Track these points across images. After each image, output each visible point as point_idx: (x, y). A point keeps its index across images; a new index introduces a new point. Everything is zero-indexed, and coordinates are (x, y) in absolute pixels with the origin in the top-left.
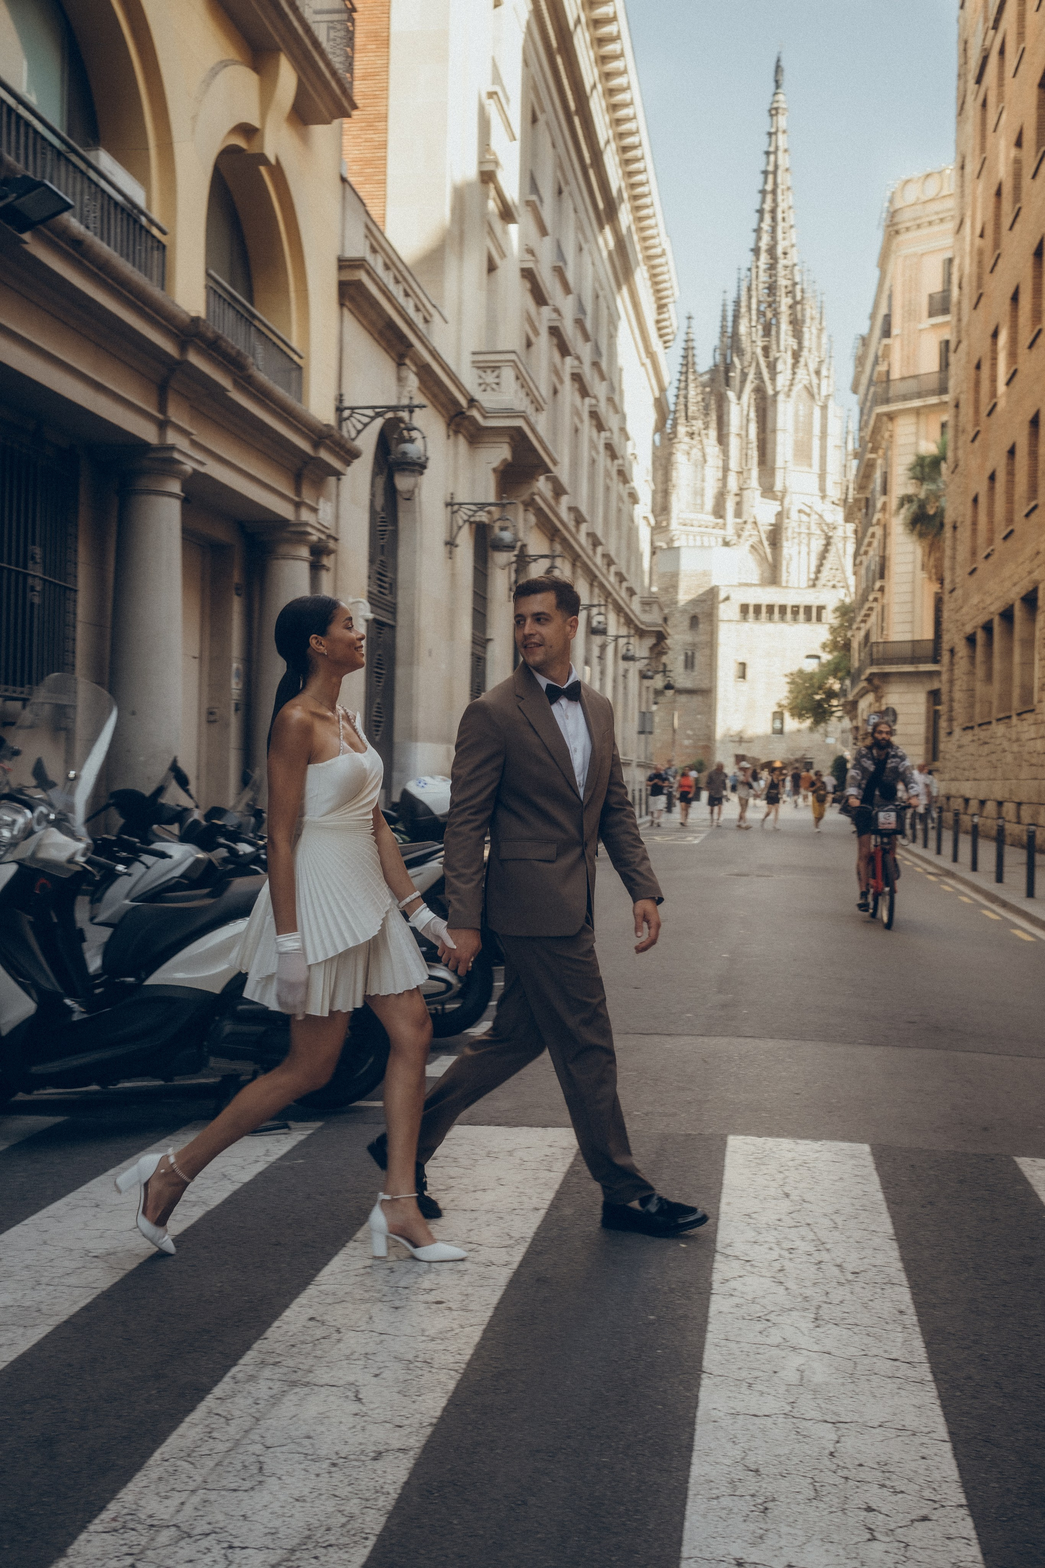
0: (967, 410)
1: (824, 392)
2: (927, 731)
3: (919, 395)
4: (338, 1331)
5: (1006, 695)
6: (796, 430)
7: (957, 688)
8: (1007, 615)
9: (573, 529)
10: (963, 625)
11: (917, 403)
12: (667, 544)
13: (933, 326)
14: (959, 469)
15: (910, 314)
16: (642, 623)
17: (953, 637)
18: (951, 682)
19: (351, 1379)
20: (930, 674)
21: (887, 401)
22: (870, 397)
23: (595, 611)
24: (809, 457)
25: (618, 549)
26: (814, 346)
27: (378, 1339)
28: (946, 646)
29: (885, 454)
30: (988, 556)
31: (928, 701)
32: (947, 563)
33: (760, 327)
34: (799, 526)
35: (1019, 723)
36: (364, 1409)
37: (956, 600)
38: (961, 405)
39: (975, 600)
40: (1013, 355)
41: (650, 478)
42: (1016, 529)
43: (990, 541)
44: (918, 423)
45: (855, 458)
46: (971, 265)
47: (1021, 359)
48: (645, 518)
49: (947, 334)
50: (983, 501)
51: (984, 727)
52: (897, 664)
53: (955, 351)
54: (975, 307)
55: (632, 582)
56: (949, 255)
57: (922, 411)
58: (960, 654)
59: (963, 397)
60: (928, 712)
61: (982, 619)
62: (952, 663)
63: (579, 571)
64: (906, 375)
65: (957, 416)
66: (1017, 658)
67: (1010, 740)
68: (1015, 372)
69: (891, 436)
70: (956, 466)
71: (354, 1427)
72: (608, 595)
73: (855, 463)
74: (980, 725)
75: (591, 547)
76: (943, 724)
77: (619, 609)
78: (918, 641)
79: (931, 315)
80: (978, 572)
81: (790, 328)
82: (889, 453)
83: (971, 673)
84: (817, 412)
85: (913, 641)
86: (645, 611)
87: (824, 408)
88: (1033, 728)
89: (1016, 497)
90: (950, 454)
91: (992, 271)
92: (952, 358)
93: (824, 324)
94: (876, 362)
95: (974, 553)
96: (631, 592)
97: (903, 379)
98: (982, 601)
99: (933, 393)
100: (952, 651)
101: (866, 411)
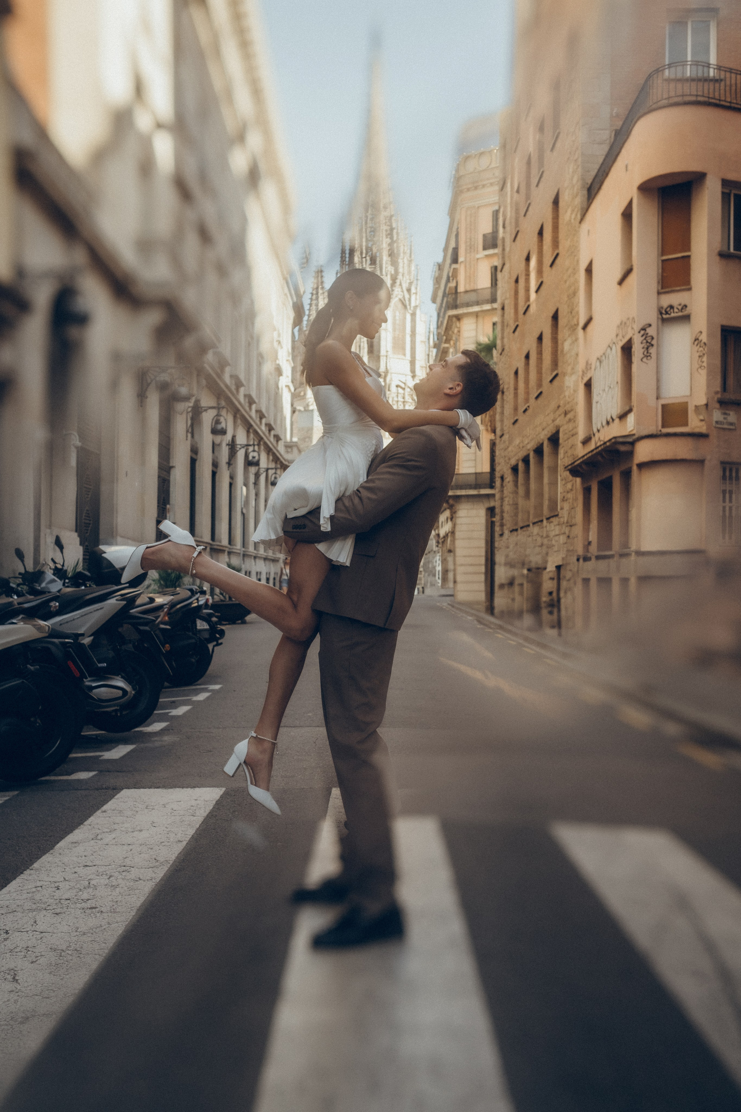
0: (510, 311)
1: (413, 304)
2: (486, 536)
3: (478, 303)
4: (7, 932)
5: (539, 506)
6: (394, 330)
7: (506, 502)
8: (539, 451)
9: (235, 392)
10: (509, 459)
11: (476, 309)
12: (305, 408)
13: (487, 256)
14: (505, 351)
15: (471, 248)
16: (285, 460)
17: (503, 468)
18: (502, 499)
19: (12, 966)
20: (488, 496)
21: (456, 307)
22: (444, 305)
23: (251, 449)
24: (404, 349)
25: (268, 409)
26: (406, 272)
27: (39, 937)
28: (498, 475)
29: (455, 344)
30: (525, 411)
31: (487, 515)
32: (498, 417)
33: (368, 258)
34: (397, 396)
35: (548, 524)
36: (19, 987)
37: (504, 442)
38: (506, 308)
39: (517, 441)
40: (540, 272)
41: (290, 358)
42: (544, 391)
43: (527, 400)
44: (477, 322)
45: (434, 347)
46: (511, 212)
47: (545, 275)
48: (287, 386)
49: (496, 262)
50: (521, 372)
51: (525, 529)
52: (466, 489)
53: (501, 271)
54: (514, 240)
55: (278, 431)
56: (496, 207)
57: (480, 314)
58: (508, 480)
59: (507, 302)
60: (487, 520)
61: (522, 454)
62: (502, 486)
63: (239, 421)
64: (468, 289)
65: (503, 315)
66: (546, 480)
67: (542, 536)
68: (542, 283)
69: (459, 332)
70: (503, 350)
71: (8, 1000)
72: (261, 439)
73: (435, 351)
74: (522, 528)
75: (247, 404)
76: (497, 529)
77: (269, 451)
78: (479, 473)
79: (485, 249)
80: (519, 422)
81: (389, 259)
82: (458, 343)
83: (516, 492)
84: (408, 317)
85: (476, 473)
86: (287, 452)
87: (413, 315)
88: (557, 528)
89: (544, 370)
90: (499, 342)
91: (525, 215)
92: (499, 275)
93: (413, 256)
94: (448, 280)
95: (516, 409)
96: (278, 438)
97: (466, 292)
98: (522, 442)
99: (487, 302)
100: (502, 478)
101: (442, 314)
